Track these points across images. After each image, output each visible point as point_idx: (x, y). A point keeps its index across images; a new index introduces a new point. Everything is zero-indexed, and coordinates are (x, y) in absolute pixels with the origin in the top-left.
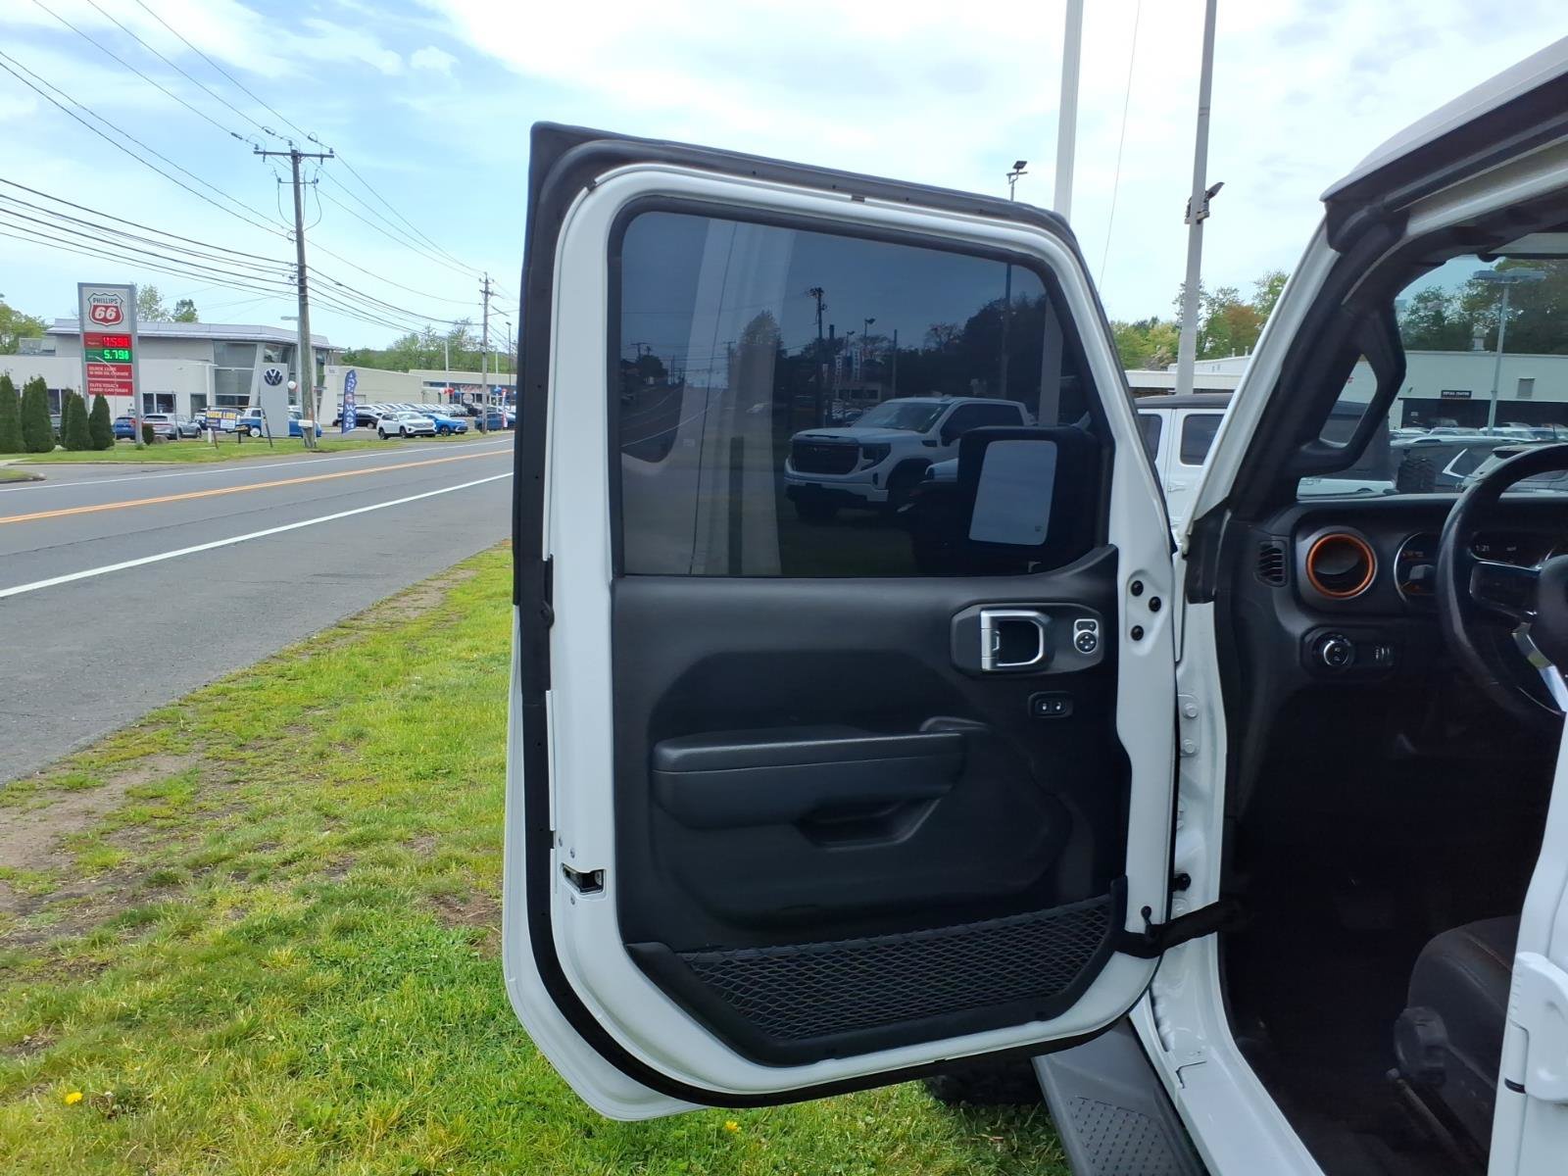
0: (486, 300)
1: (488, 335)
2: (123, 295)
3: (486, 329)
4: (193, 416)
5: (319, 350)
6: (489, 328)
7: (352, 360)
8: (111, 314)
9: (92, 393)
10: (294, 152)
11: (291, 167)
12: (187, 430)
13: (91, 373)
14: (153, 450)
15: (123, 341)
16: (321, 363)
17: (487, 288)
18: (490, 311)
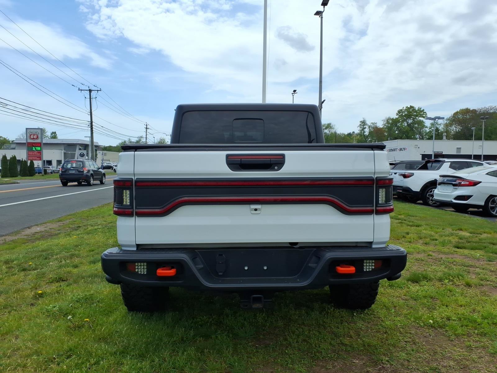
0: (146, 130)
1: (147, 141)
2: (39, 131)
3: (146, 139)
4: (57, 167)
5: (96, 146)
6: (147, 139)
7: (105, 149)
8: (35, 137)
9: (29, 160)
10: (90, 89)
11: (89, 94)
12: (56, 171)
13: (29, 154)
14: (46, 176)
15: (39, 145)
16: (96, 150)
17: (147, 127)
18: (148, 133)
